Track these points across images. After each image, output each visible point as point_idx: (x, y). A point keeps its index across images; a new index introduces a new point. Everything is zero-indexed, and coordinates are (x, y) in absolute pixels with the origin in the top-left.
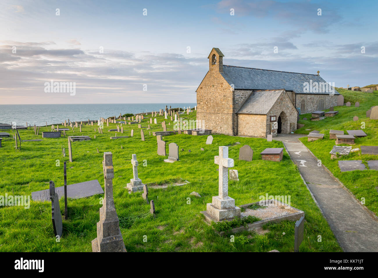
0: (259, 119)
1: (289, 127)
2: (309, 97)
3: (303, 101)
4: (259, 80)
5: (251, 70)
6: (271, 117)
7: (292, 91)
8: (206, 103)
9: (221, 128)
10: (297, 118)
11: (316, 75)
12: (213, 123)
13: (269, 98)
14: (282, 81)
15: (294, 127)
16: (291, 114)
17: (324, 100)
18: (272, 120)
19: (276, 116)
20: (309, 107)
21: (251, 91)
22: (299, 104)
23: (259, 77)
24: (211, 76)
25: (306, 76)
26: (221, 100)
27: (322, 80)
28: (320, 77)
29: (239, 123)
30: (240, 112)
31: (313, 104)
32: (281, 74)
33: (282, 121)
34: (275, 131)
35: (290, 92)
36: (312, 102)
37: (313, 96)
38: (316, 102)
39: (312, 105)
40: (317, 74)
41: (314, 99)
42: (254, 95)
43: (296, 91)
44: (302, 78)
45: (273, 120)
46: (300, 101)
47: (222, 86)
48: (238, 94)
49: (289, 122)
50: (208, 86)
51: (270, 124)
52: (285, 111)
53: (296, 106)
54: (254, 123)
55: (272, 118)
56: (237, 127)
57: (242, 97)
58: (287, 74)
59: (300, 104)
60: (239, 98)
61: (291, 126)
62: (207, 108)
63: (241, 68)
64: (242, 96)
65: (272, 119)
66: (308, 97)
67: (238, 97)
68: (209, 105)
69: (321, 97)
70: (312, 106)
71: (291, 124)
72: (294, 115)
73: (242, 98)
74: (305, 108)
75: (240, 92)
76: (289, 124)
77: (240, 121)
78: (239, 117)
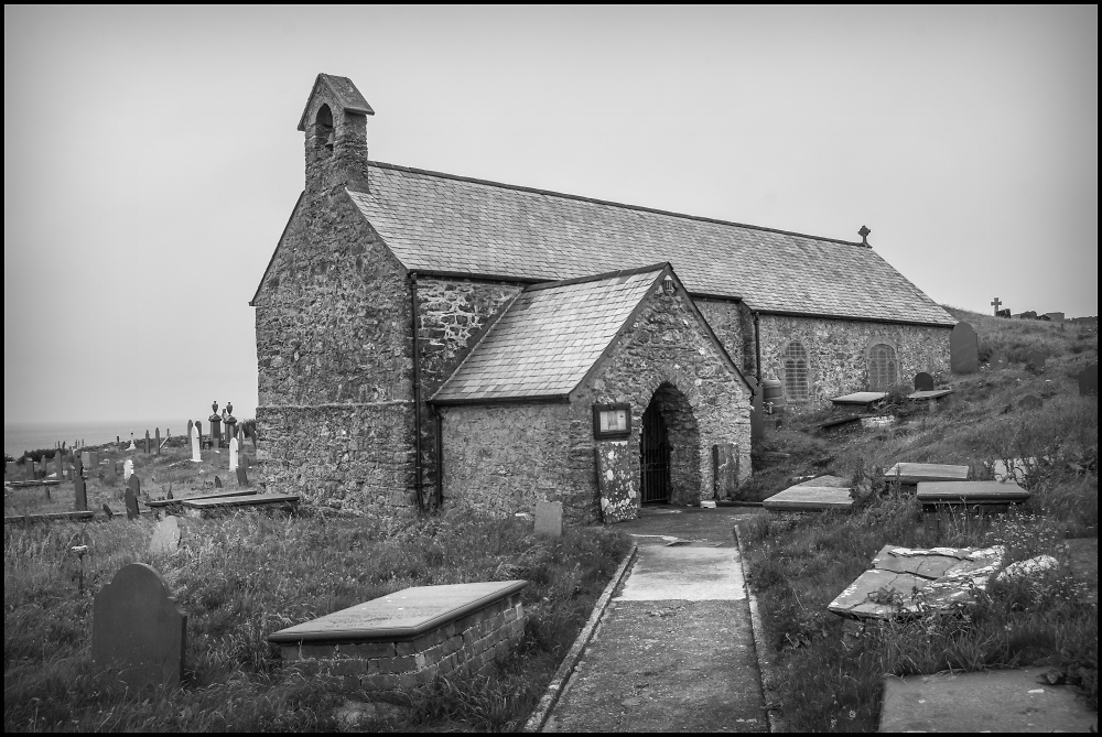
0: (537, 424)
1: (705, 470)
2: (821, 331)
3: (796, 348)
4: (568, 241)
5: (534, 199)
6: (597, 410)
7: (737, 301)
8: (296, 357)
9: (361, 484)
10: (749, 421)
11: (854, 244)
12: (327, 459)
13: (594, 315)
14: (691, 253)
15: (735, 467)
16: (713, 401)
17: (894, 347)
18: (604, 427)
19: (625, 408)
20: (827, 380)
21: (517, 290)
22: (775, 364)
23: (572, 229)
24: (314, 216)
25: (811, 246)
26: (356, 335)
27: (882, 265)
28: (873, 253)
29: (445, 456)
30: (450, 396)
31: (842, 365)
32: (691, 228)
33: (671, 438)
34: (625, 492)
35: (731, 306)
36: (840, 356)
37: (840, 329)
38: (855, 357)
39: (838, 369)
40: (860, 239)
41: (846, 343)
42: (528, 303)
43: (756, 301)
44: (790, 251)
45: (613, 428)
46: (782, 350)
47: (359, 263)
48: (442, 300)
49: (704, 441)
50: (299, 268)
51: (595, 452)
52: (682, 384)
53: (763, 370)
54: (512, 451)
55: (605, 419)
56: (438, 475)
57: (469, 315)
58: (717, 227)
59: (782, 365)
60: (446, 320)
61: (716, 461)
62: (300, 382)
63: (482, 186)
64: (462, 313)
65: (607, 422)
66: (819, 333)
67: (441, 315)
68: (308, 368)
69: (877, 333)
70: (841, 376)
71: (715, 449)
72: (734, 406)
73: (463, 321)
74: (809, 384)
75: (450, 288)
76: (705, 453)
77: (451, 445)
78: (444, 425)
